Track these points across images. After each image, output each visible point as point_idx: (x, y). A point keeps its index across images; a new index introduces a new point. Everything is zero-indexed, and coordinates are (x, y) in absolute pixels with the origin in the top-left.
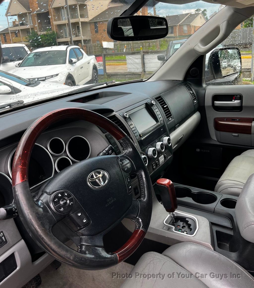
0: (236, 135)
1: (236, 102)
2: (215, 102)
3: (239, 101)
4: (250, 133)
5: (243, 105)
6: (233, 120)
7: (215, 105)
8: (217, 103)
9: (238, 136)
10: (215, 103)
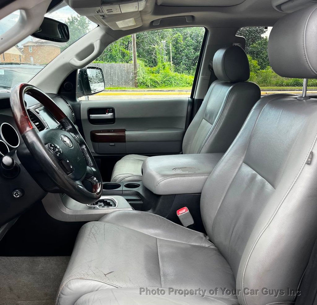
0: (113, 144)
1: (109, 115)
2: (90, 115)
3: (112, 114)
4: (125, 142)
5: (116, 117)
6: (109, 131)
7: (91, 118)
8: (93, 116)
9: (114, 145)
10: (90, 117)
